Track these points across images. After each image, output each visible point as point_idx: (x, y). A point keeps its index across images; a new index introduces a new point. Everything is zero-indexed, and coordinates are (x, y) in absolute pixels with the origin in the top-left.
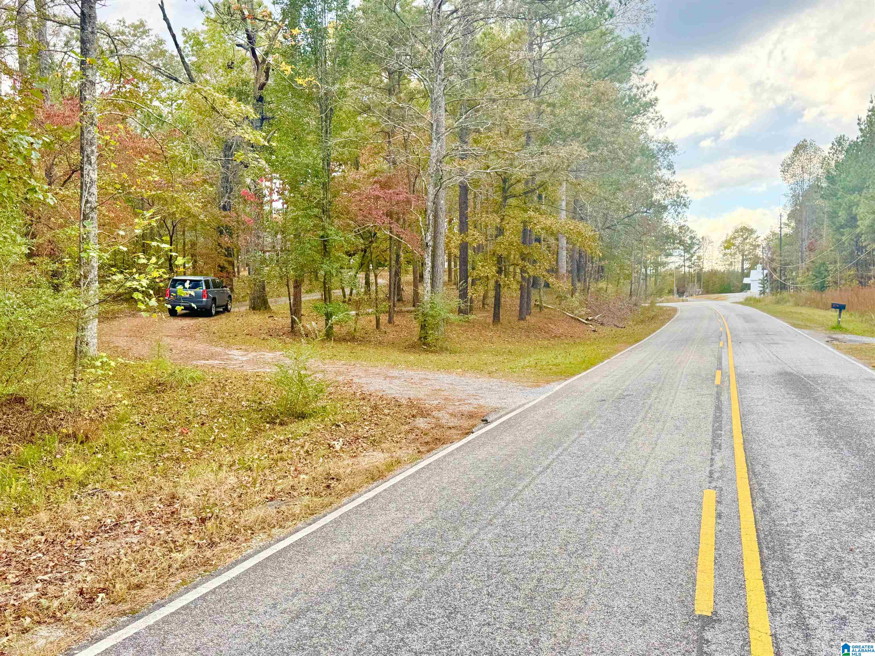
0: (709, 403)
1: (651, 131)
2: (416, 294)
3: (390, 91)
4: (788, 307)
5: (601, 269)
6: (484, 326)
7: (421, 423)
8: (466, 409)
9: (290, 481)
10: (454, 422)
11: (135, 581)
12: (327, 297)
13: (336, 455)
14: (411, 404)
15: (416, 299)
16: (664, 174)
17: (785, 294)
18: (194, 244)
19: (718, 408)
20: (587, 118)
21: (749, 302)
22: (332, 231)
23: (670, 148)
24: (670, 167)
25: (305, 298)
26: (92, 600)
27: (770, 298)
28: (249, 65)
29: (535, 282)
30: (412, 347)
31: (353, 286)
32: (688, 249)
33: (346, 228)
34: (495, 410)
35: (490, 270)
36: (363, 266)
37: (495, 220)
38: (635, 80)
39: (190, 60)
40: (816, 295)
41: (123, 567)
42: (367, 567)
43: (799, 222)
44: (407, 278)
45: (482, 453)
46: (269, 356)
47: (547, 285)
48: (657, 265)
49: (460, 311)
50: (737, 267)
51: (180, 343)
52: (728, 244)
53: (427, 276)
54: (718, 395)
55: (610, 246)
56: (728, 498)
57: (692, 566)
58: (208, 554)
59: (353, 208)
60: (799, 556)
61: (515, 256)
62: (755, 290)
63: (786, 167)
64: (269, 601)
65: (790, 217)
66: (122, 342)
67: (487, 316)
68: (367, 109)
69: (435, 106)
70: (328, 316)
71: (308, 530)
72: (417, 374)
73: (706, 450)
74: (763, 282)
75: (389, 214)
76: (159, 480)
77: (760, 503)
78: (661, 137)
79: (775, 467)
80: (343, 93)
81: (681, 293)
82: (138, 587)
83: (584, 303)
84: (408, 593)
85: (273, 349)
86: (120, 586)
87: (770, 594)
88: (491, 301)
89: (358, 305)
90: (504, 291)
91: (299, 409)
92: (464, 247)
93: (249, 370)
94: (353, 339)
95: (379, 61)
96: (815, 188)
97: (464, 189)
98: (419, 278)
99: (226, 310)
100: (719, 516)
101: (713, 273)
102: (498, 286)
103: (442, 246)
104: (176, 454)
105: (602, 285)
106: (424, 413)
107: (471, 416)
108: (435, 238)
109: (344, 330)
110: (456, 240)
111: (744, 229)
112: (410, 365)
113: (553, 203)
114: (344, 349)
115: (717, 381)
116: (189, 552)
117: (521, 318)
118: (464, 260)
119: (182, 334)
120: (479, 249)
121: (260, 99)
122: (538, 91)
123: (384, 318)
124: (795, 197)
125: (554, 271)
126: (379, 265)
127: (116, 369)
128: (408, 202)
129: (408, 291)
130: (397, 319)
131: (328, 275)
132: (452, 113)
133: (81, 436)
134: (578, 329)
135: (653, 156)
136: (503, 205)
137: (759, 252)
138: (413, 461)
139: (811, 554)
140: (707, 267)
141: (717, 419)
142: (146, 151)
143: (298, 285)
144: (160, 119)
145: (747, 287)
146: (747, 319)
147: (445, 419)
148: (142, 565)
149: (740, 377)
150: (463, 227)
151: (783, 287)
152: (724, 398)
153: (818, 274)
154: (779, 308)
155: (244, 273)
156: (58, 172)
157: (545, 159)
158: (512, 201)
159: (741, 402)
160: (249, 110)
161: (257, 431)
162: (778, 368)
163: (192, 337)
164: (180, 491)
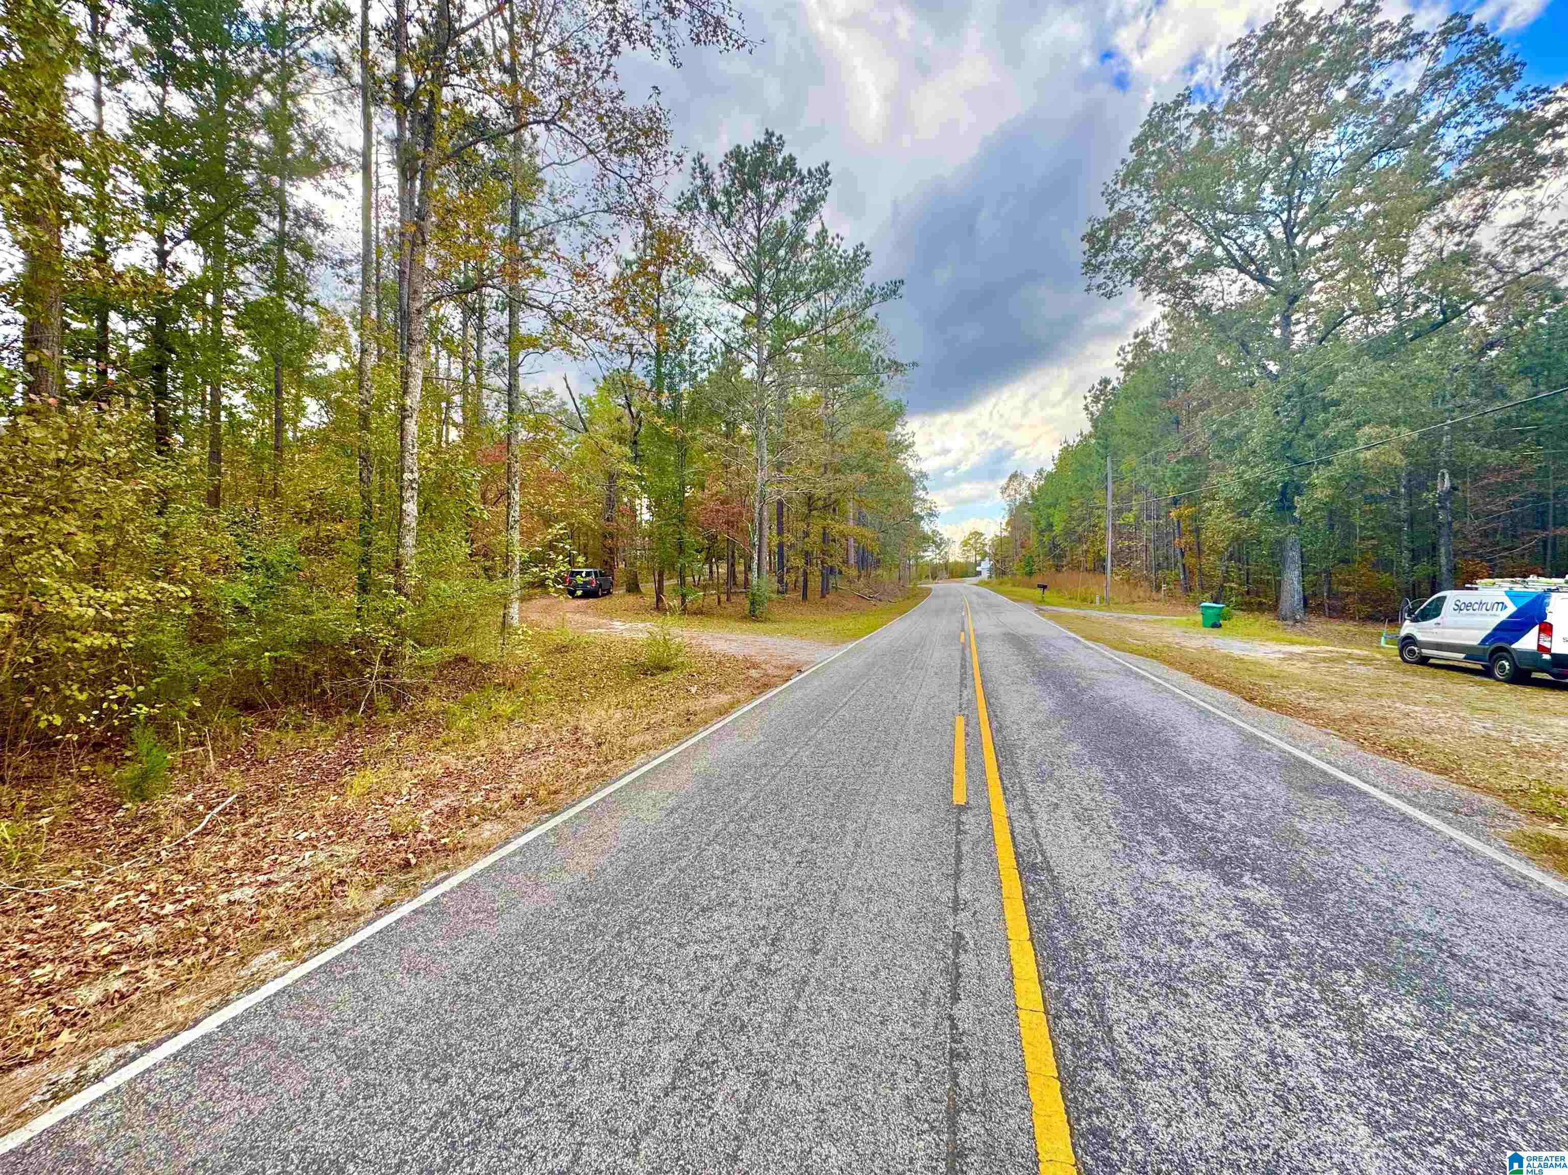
0: (957, 655)
1: (910, 464)
2: (746, 579)
3: (727, 436)
4: (1008, 587)
5: (879, 561)
6: (796, 602)
7: (753, 673)
8: (785, 662)
9: (660, 716)
10: (778, 672)
11: (553, 788)
12: (683, 583)
13: (693, 697)
14: (745, 660)
15: (747, 581)
16: (921, 493)
17: (1006, 578)
18: (585, 546)
19: (963, 659)
20: (867, 455)
21: (982, 584)
22: (686, 535)
23: (924, 475)
24: (925, 489)
25: (666, 583)
26: (522, 803)
27: (994, 580)
28: (627, 420)
29: (832, 570)
30: (744, 618)
31: (701, 574)
32: (938, 546)
33: (696, 533)
34: (807, 663)
35: (799, 562)
36: (708, 560)
37: (802, 526)
38: (899, 429)
39: (585, 415)
40: (1026, 578)
41: (544, 778)
42: (720, 777)
43: (1013, 528)
44: (740, 568)
45: (799, 694)
46: (641, 626)
47: (840, 572)
48: (917, 558)
49: (779, 592)
50: (972, 560)
51: (578, 617)
52: (965, 543)
53: (755, 566)
54: (963, 650)
55: (884, 545)
56: (972, 722)
57: (950, 770)
58: (605, 768)
59: (702, 518)
60: (1023, 762)
61: (816, 552)
62: (985, 575)
63: (1004, 490)
64: (651, 802)
65: (1008, 524)
66: (534, 617)
67: (798, 595)
68: (711, 449)
69: (759, 447)
70: (684, 596)
71: (676, 751)
72: (749, 638)
73: (956, 688)
74: (990, 570)
75: (727, 522)
76: (566, 716)
77: (995, 724)
78: (918, 468)
79: (1004, 699)
80: (694, 438)
81: (934, 578)
82: (556, 792)
83: (867, 585)
84: (749, 795)
85: (643, 621)
86: (542, 793)
87: (1005, 789)
88: (801, 584)
89: (705, 588)
90: (810, 577)
91: (664, 664)
92: (781, 546)
93: (627, 635)
94: (702, 613)
95: (720, 416)
96: (1025, 504)
97: (780, 504)
98: (748, 568)
99: (609, 593)
100: (967, 735)
101: (956, 563)
102: (805, 574)
103: (765, 545)
104: (577, 697)
105: (879, 571)
106: (755, 666)
107: (790, 668)
108: (760, 539)
109: (695, 606)
110: (775, 541)
111: (976, 533)
112: (744, 632)
113: (844, 514)
114: (695, 620)
115: (962, 640)
116: (591, 767)
117: (823, 596)
118: (781, 556)
119: (577, 611)
120: (792, 546)
121: (635, 443)
122: (832, 436)
123: (724, 598)
124: (1011, 510)
125: (845, 562)
126: (719, 559)
127: (532, 636)
128: (741, 514)
129: (740, 578)
130: (733, 598)
131: (683, 567)
132: (771, 452)
133: (508, 684)
134: (864, 604)
135: (913, 481)
136: (808, 516)
137: (987, 549)
138: (748, 701)
139: (1031, 761)
140: (951, 560)
141: (963, 666)
142: (554, 480)
143: (661, 575)
144: (563, 458)
145: (979, 573)
146: (979, 595)
147: (771, 671)
148: (558, 777)
149: (977, 636)
150: (780, 532)
151: (1004, 573)
152: (967, 652)
153: (1028, 564)
154: (1002, 588)
155: (622, 566)
156: (490, 495)
157: (838, 484)
158: (814, 513)
159: (978, 654)
160: (627, 450)
161: (634, 680)
162: (1003, 630)
163: (585, 613)
164: (581, 723)
